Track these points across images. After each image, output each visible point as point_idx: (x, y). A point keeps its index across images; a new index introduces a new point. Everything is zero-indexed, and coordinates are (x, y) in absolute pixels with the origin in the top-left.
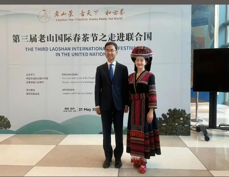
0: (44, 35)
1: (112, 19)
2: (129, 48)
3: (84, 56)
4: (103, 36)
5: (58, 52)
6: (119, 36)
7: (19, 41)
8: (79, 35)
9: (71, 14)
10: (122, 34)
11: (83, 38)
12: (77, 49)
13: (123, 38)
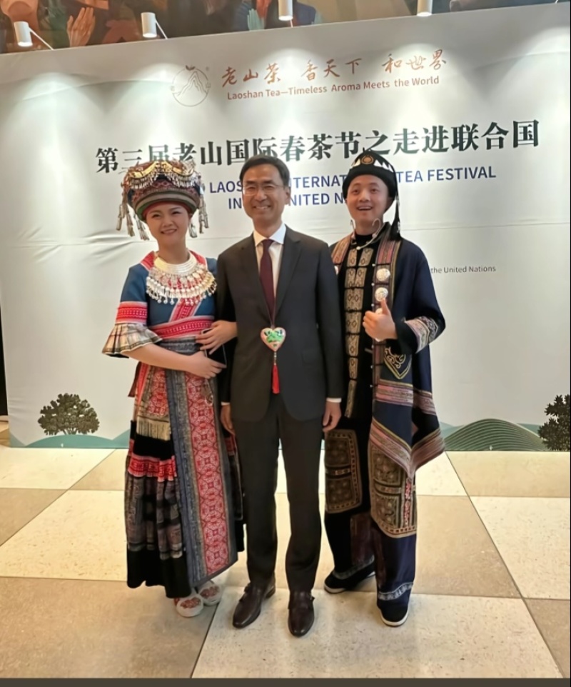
0: (191, 146)
1: (406, 83)
2: (462, 172)
3: (318, 204)
4: (378, 139)
5: (236, 195)
6: (431, 136)
7: (114, 169)
8: (301, 138)
9: (274, 74)
10: (438, 130)
11: (312, 149)
13: (444, 141)
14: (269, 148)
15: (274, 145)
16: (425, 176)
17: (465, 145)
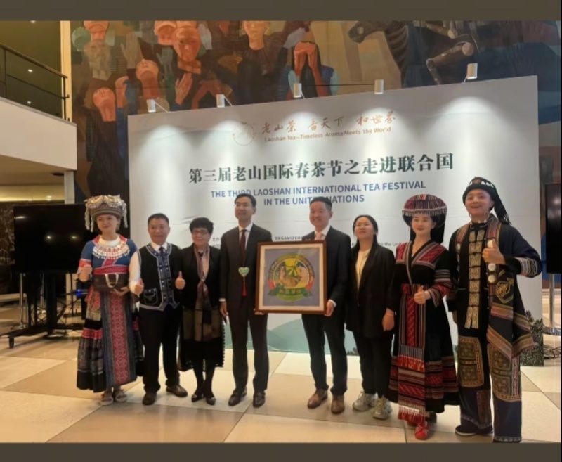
0: (244, 169)
1: (370, 131)
2: (405, 185)
4: (353, 165)
5: (269, 197)
6: (385, 163)
7: (200, 180)
9: (292, 127)
11: (313, 171)
12: (302, 190)
13: (394, 166)
14: (288, 170)
15: (291, 168)
16: (381, 187)
17: (406, 168)
